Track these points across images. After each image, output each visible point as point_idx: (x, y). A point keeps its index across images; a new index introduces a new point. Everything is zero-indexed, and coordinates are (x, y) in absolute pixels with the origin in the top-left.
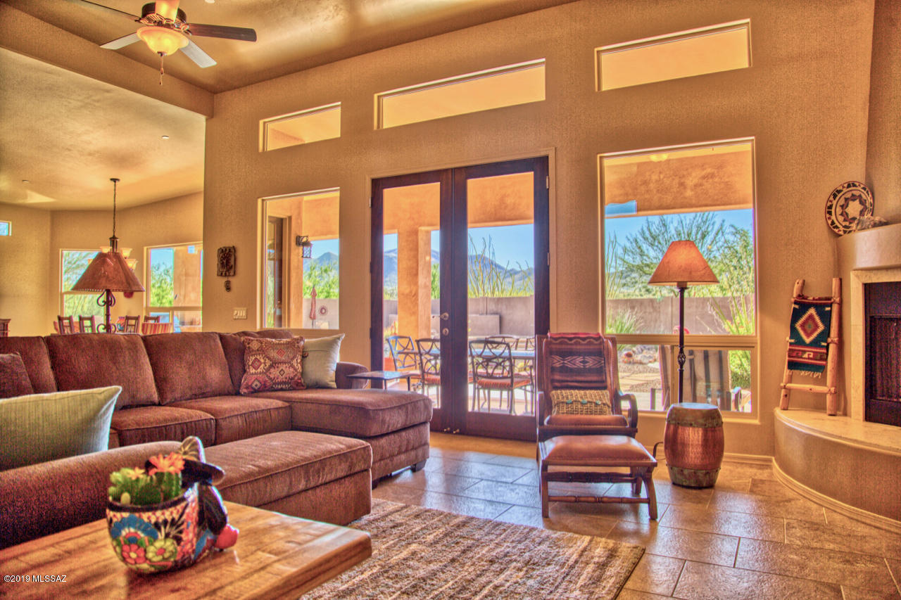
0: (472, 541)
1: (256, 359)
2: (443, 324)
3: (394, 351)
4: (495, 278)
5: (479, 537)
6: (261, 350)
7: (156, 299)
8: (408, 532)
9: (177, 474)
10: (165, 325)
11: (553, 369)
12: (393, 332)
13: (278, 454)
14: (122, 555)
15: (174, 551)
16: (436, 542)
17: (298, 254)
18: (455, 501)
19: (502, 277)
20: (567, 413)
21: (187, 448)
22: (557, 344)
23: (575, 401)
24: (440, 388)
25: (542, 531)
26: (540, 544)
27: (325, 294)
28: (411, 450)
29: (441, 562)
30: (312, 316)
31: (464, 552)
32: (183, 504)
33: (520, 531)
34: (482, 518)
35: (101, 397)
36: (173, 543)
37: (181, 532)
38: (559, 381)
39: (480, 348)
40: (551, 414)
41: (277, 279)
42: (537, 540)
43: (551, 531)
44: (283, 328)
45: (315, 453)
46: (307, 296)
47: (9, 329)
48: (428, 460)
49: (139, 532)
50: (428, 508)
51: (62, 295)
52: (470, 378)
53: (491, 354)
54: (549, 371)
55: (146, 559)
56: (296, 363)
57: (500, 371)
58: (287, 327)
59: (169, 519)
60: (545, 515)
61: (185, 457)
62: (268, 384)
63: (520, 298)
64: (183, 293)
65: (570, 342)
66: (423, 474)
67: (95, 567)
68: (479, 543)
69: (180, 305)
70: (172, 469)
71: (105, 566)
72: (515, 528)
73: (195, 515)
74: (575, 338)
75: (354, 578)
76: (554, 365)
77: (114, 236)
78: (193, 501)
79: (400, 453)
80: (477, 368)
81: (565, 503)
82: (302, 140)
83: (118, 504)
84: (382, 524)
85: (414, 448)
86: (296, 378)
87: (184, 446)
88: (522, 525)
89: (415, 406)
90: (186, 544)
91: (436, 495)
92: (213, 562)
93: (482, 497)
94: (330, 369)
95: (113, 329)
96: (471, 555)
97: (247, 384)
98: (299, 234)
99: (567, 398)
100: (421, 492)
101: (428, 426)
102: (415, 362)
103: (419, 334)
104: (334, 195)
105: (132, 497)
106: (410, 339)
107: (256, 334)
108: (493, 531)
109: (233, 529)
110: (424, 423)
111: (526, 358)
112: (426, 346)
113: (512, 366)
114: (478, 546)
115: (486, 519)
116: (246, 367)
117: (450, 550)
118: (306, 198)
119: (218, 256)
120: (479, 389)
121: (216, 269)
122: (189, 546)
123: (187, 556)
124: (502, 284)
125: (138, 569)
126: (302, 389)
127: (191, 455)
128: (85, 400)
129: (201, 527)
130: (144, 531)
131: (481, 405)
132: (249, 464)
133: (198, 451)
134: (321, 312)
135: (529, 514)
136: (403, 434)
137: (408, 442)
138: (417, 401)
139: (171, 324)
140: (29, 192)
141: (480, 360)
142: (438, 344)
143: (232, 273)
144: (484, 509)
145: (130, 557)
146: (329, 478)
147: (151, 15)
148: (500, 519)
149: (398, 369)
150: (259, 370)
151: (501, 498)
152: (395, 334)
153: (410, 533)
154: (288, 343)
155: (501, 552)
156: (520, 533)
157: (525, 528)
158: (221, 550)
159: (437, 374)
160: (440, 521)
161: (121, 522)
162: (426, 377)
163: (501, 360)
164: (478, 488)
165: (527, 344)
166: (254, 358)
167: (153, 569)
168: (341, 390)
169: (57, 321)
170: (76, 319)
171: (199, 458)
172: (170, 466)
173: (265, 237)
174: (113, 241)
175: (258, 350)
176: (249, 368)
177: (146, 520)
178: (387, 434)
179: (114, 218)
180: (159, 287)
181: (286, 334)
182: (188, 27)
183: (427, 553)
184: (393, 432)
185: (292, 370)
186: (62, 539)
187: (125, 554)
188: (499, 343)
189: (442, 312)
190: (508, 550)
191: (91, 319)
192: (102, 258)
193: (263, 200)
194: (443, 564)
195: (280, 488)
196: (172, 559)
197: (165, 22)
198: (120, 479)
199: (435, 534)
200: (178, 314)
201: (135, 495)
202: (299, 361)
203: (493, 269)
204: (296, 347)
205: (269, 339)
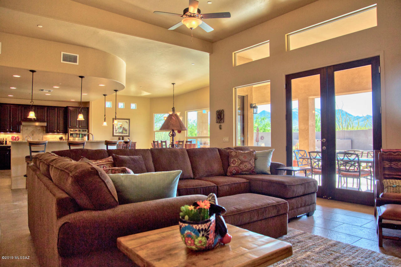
0: (339, 254)
1: (234, 160)
2: (323, 144)
3: (297, 157)
4: (349, 121)
5: (343, 252)
6: (236, 156)
7: (190, 133)
8: (306, 246)
9: (207, 209)
10: (194, 145)
11: (384, 169)
12: (296, 148)
13: (245, 203)
14: (185, 241)
15: (206, 242)
16: (320, 252)
17: (251, 112)
18: (330, 232)
19: (352, 120)
20: (393, 192)
21: (210, 198)
22: (386, 155)
23: (398, 186)
24: (321, 176)
25: (379, 254)
26: (378, 261)
27: (263, 130)
28: (307, 206)
29: (323, 262)
30: (257, 140)
31: (335, 259)
32: (209, 223)
33: (366, 252)
34: (345, 243)
35: (174, 175)
36: (205, 239)
37: (208, 234)
38: (388, 175)
39: (342, 156)
40: (383, 192)
41: (242, 124)
42: (376, 258)
43: (384, 255)
44: (245, 146)
45: (261, 204)
46: (255, 131)
47: (136, 146)
48: (315, 211)
49: (192, 233)
50: (315, 234)
51: (154, 132)
52: (337, 171)
53: (348, 159)
54: (382, 169)
55: (194, 244)
56: (252, 162)
57: (353, 168)
58: (246, 146)
59: (204, 229)
60: (380, 245)
61: (210, 202)
62: (239, 172)
63: (363, 131)
64: (201, 131)
65: (395, 154)
66: (313, 218)
67: (174, 245)
68: (343, 255)
69: (200, 136)
70: (205, 207)
71: (177, 245)
72: (363, 251)
73: (214, 228)
74: (397, 152)
75: (279, 264)
76: (385, 166)
77: (174, 107)
78: (213, 221)
79: (301, 207)
80: (340, 166)
81: (392, 240)
82: (252, 60)
83: (184, 220)
84: (293, 240)
85: (308, 205)
86: (252, 169)
87: (209, 197)
88: (367, 249)
89: (309, 184)
90: (210, 240)
91: (319, 228)
92: (221, 249)
93: (345, 232)
94: (267, 165)
95: (175, 146)
96: (339, 261)
97: (230, 171)
98: (251, 103)
99: (393, 184)
100: (312, 226)
101: (316, 194)
102: (308, 163)
103: (310, 149)
104: (267, 84)
105: (189, 218)
106: (305, 152)
107: (234, 149)
108: (350, 251)
109: (229, 235)
110: (314, 193)
111: (367, 162)
112: (314, 155)
113: (359, 166)
114: (342, 257)
115: (347, 244)
116: (230, 164)
117: (328, 257)
118: (254, 86)
119: (216, 114)
120: (341, 177)
121: (216, 120)
122: (211, 241)
123: (210, 245)
124: (352, 124)
125: (191, 248)
126: (255, 174)
127: (212, 201)
128: (168, 175)
129: (216, 233)
130: (194, 232)
131: (342, 185)
132: (232, 207)
133: (215, 200)
134: (261, 139)
135: (371, 244)
136: (303, 197)
137: (306, 201)
138: (310, 182)
139: (197, 144)
140: (142, 91)
141: (342, 162)
142: (320, 154)
143: (222, 122)
144: (346, 238)
145: (188, 243)
146: (268, 216)
147: (187, 13)
148: (354, 244)
149: (300, 166)
150: (235, 165)
151: (355, 234)
152: (297, 149)
153: (307, 246)
154: (248, 153)
155: (355, 262)
156: (366, 253)
157: (369, 251)
158: (224, 244)
159: (320, 169)
160: (322, 242)
161: (185, 227)
162: (313, 170)
163: (353, 163)
164: (342, 227)
165: (368, 155)
166: (233, 159)
167: (197, 249)
168: (273, 175)
169: (153, 143)
170: (160, 142)
171: (215, 203)
172: (205, 206)
173: (237, 105)
174: (173, 109)
175: (235, 156)
176: (231, 164)
177: (195, 228)
178: (295, 197)
179: (173, 100)
180: (191, 128)
181: (247, 149)
182: (202, 16)
183: (316, 257)
184: (298, 197)
185: (250, 165)
186: (161, 232)
187: (186, 241)
188: (352, 154)
189: (322, 138)
190: (359, 261)
191: (165, 142)
192: (170, 116)
193: (235, 88)
194: (324, 263)
195: (246, 219)
196: (205, 246)
197: (192, 15)
198: (185, 209)
199: (319, 248)
200: (199, 139)
201: (190, 216)
202: (253, 161)
203: (347, 116)
204: (252, 154)
205: (240, 151)
